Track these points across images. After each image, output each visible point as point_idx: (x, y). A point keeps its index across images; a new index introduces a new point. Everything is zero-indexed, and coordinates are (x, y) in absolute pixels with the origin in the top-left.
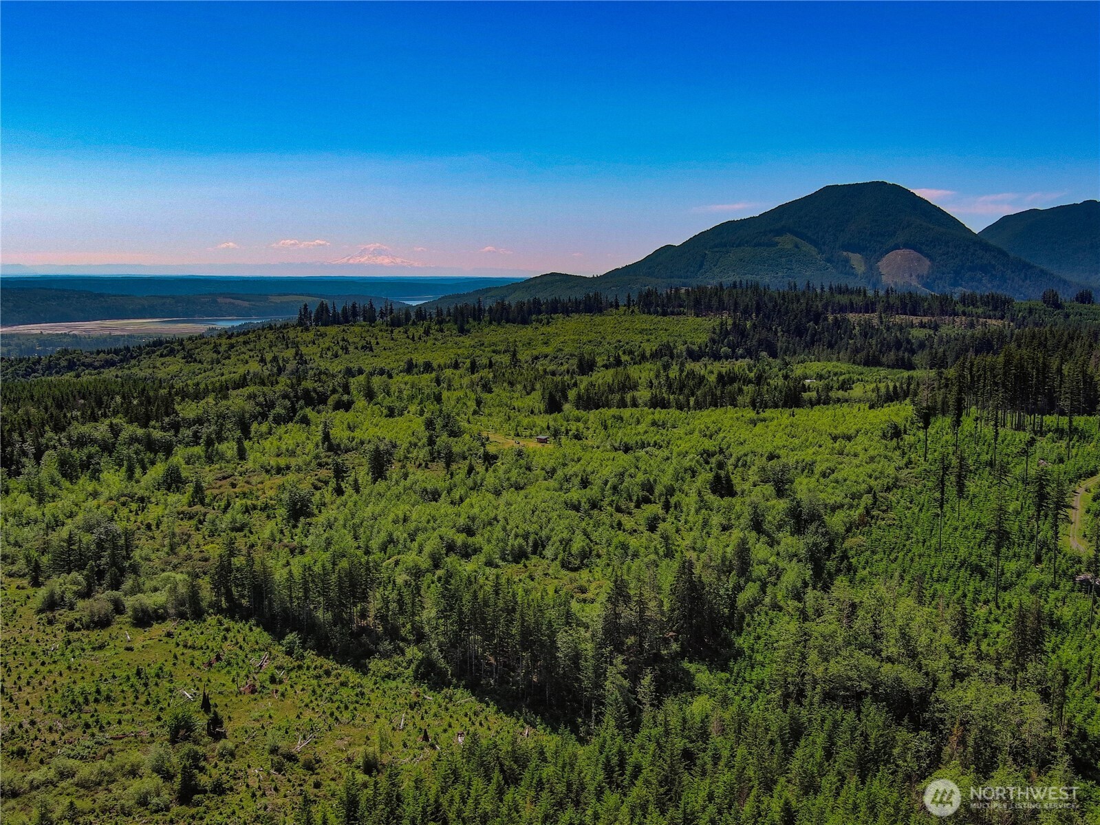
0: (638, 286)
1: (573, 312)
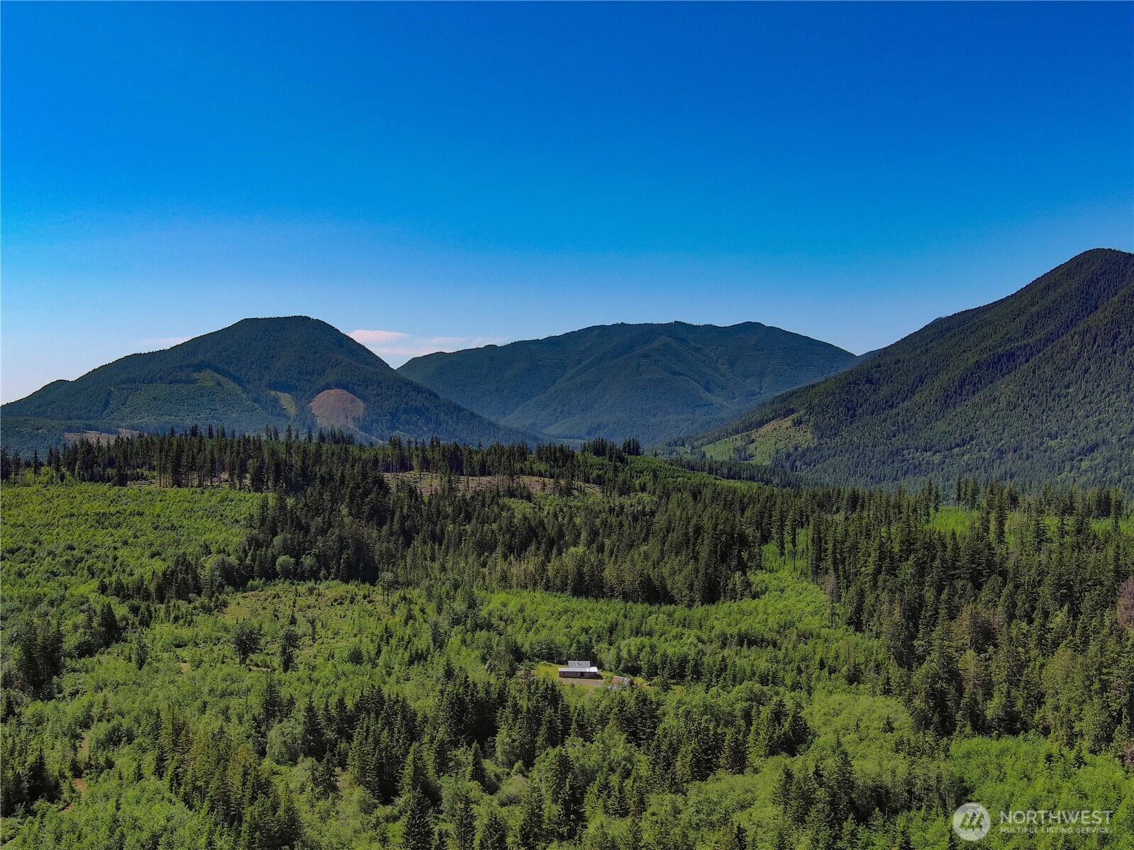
0: (29, 428)
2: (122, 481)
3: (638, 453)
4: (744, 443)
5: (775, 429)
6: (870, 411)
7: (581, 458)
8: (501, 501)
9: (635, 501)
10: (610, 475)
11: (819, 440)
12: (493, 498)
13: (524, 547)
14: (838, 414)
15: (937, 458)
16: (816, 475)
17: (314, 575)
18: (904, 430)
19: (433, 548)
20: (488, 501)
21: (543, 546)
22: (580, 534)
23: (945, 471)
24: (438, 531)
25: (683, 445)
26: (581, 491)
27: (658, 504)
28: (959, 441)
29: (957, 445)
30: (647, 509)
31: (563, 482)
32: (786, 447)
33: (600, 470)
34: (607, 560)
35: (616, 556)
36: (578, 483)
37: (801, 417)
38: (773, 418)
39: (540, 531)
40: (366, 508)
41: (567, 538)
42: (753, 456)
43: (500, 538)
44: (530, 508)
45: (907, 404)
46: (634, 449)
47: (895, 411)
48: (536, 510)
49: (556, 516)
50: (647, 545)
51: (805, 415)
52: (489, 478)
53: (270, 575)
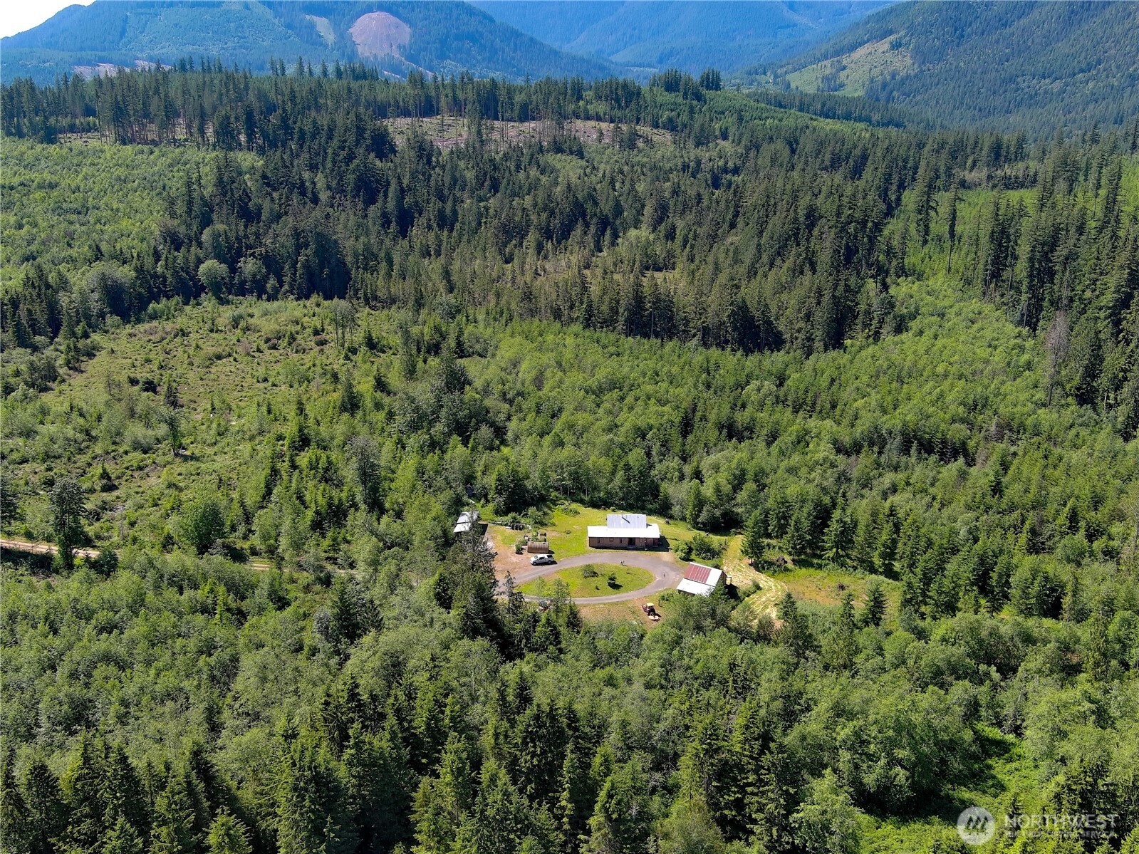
2: (50, 136)
3: (717, 88)
4: (834, 71)
5: (870, 53)
6: (980, 30)
7: (648, 96)
8: (542, 159)
9: (714, 154)
10: (685, 117)
11: (919, 66)
12: (532, 155)
13: (565, 234)
14: (943, 35)
15: (1057, 86)
16: (916, 108)
17: (258, 288)
18: (1019, 54)
19: (437, 237)
20: (525, 160)
21: (593, 229)
22: (643, 206)
23: (1066, 101)
24: (448, 211)
25: (765, 73)
26: (648, 141)
27: (745, 158)
28: (1083, 66)
29: (1082, 71)
30: (730, 165)
31: (624, 127)
32: (882, 75)
33: (672, 110)
34: (679, 251)
35: (692, 246)
36: (644, 129)
37: (900, 38)
38: (868, 41)
39: (589, 207)
40: (351, 178)
41: (625, 213)
42: (844, 85)
43: (534, 218)
44: (581, 167)
45: (1024, 21)
46: (712, 82)
47: (1008, 30)
48: (588, 170)
49: (612, 181)
50: (736, 234)
51: (905, 36)
52: (533, 124)
53: (190, 290)
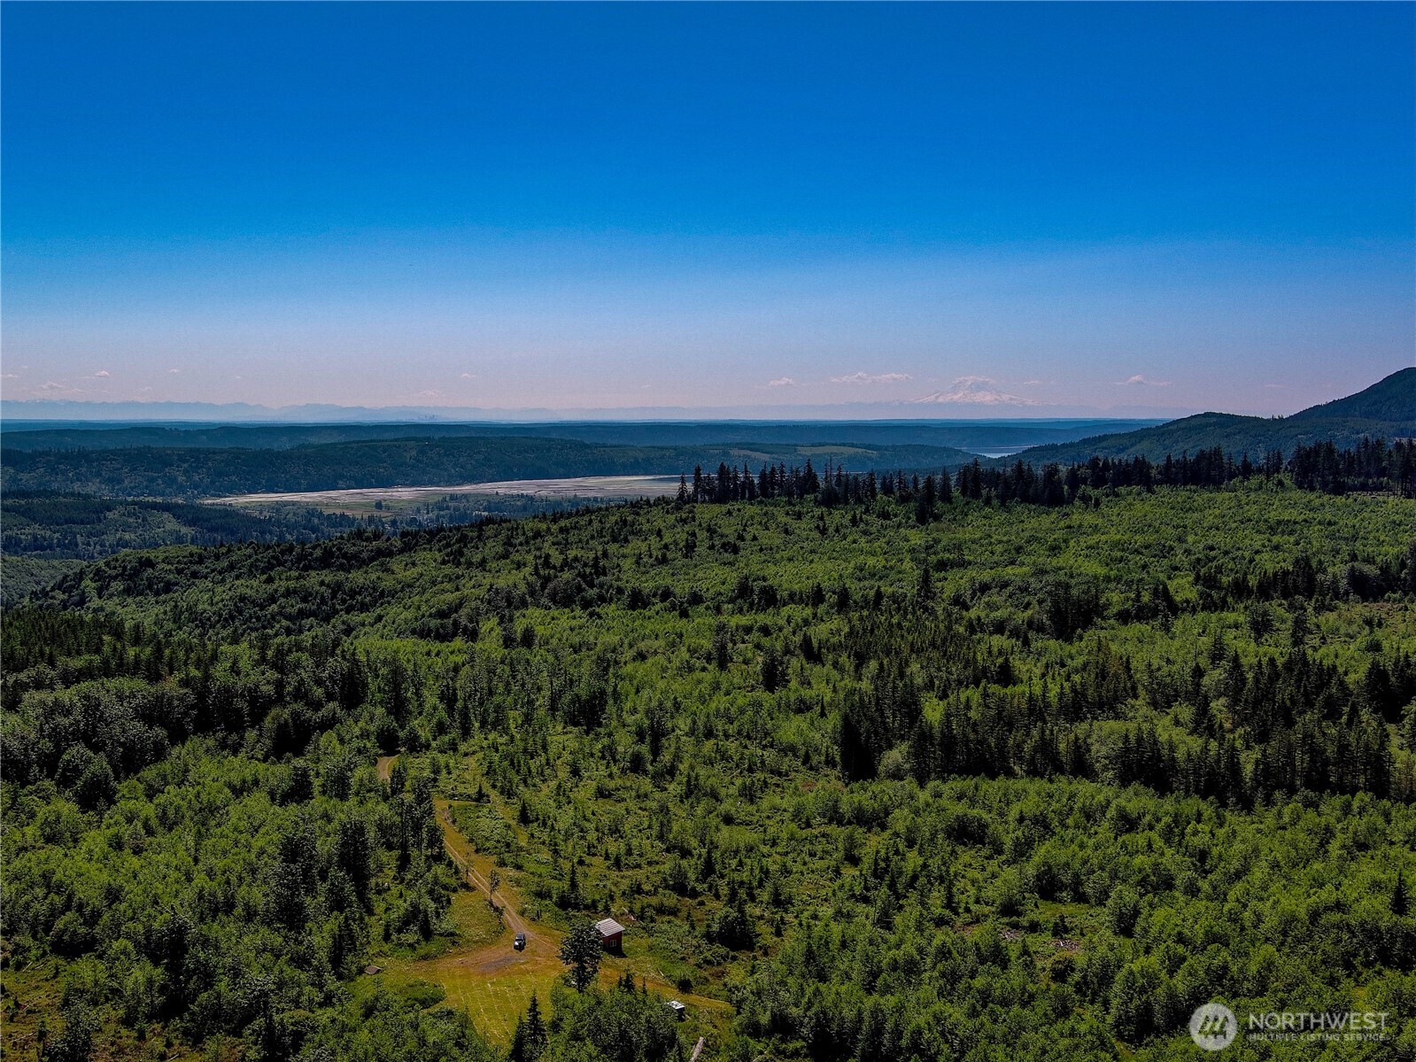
0: (1346, 433)
1: (1159, 483)
2: (1339, 489)
